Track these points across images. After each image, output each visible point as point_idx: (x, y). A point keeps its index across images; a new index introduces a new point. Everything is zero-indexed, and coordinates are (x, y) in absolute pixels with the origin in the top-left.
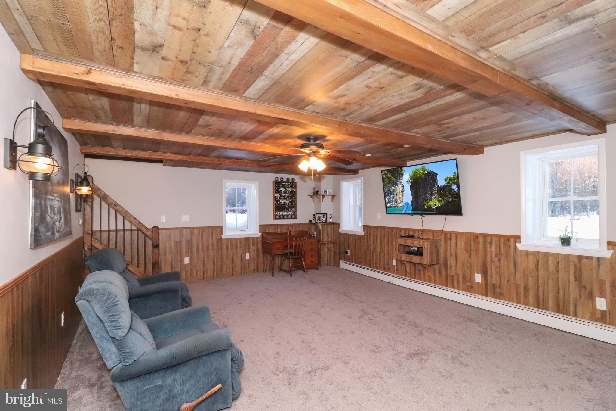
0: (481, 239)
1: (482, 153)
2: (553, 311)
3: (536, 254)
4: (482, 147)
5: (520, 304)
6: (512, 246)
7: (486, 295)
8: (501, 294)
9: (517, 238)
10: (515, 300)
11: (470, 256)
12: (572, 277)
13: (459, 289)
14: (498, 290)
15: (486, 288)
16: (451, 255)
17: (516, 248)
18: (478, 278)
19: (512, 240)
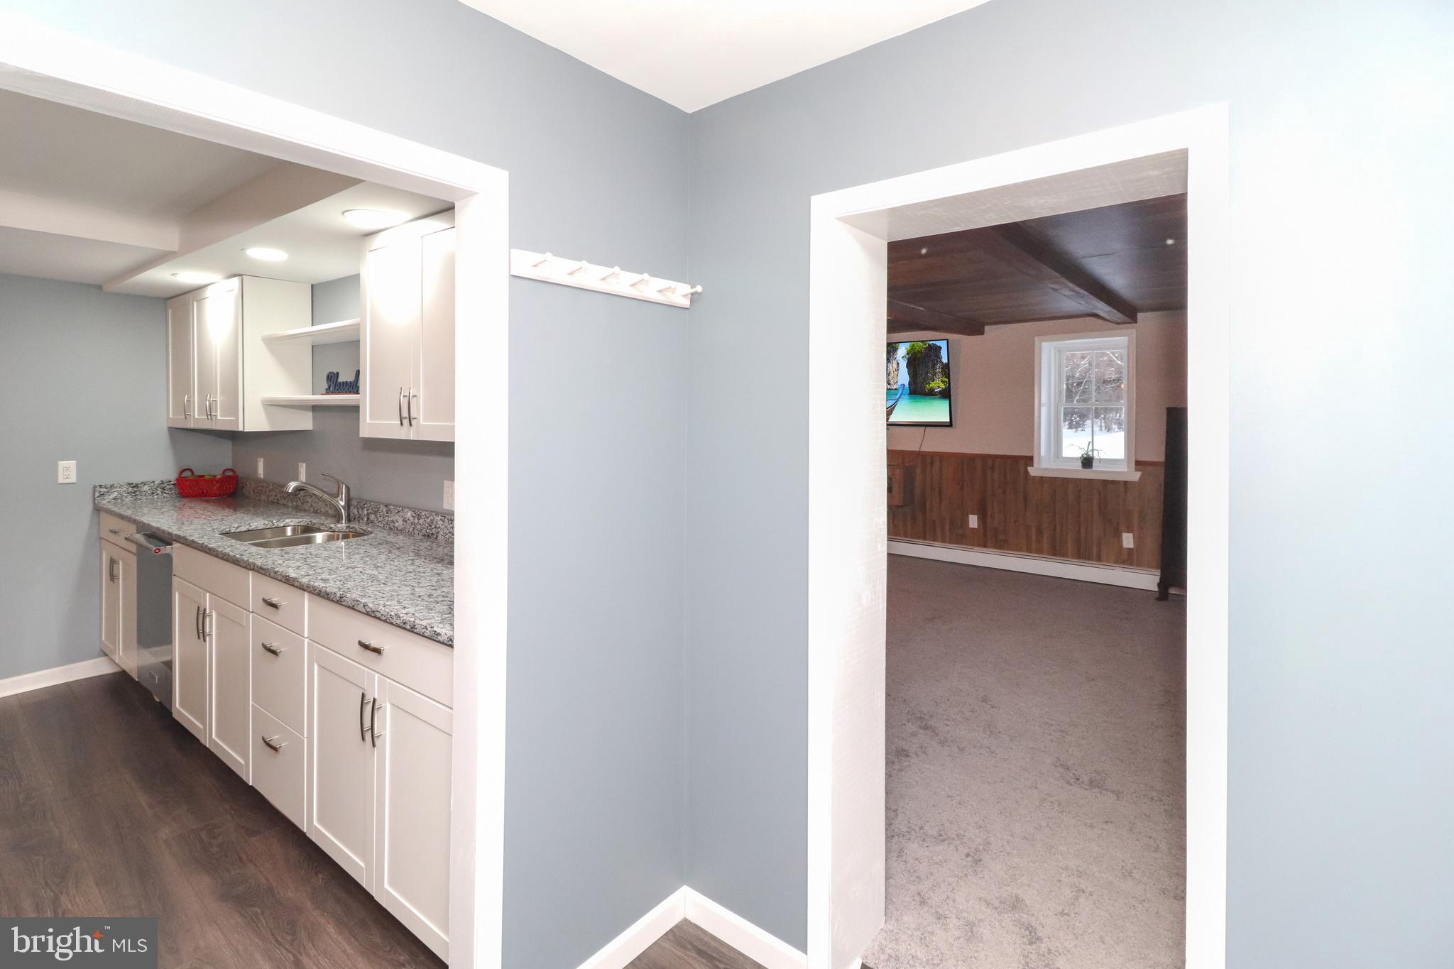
0: (979, 464)
1: (981, 333)
2: (1073, 557)
3: (1053, 481)
4: (983, 325)
5: (1031, 552)
6: (1022, 471)
7: (985, 546)
8: (1005, 541)
9: (1029, 460)
10: (1024, 547)
11: (962, 489)
12: (1095, 509)
13: (944, 541)
14: (1002, 537)
15: (985, 535)
16: (932, 489)
17: (1026, 472)
18: (973, 521)
19: (1022, 462)
